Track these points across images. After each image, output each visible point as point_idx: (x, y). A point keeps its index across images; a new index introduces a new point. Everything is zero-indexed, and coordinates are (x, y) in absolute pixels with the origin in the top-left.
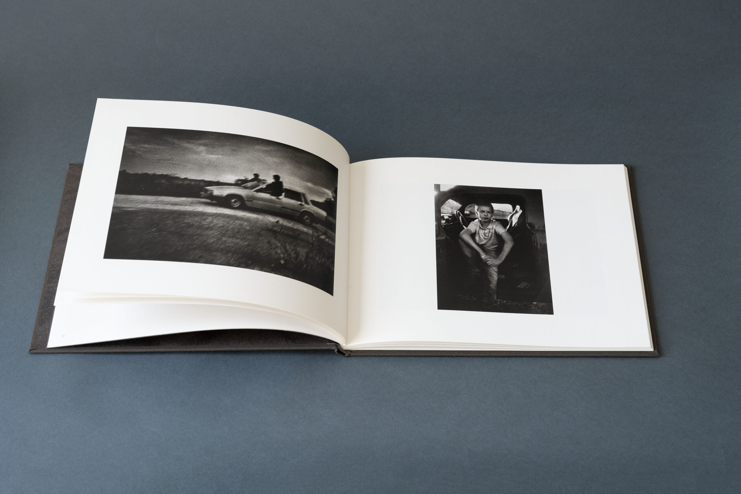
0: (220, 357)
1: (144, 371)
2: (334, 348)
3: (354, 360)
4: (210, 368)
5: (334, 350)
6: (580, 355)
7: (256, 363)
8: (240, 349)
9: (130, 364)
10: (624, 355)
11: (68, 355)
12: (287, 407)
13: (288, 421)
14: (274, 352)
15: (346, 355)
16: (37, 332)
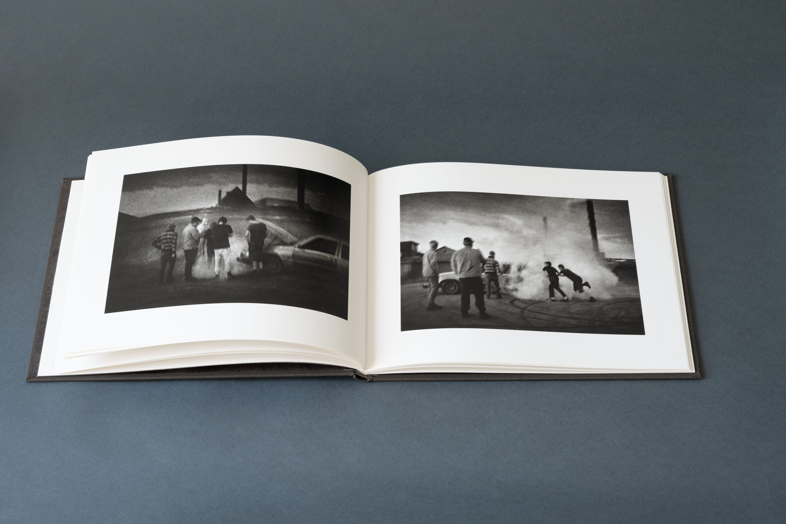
0: (232, 383)
1: (152, 399)
2: (352, 374)
3: (375, 387)
4: (222, 396)
5: (352, 377)
6: (618, 378)
7: (271, 390)
8: (251, 376)
9: (137, 392)
10: (665, 377)
11: (71, 383)
12: (304, 437)
13: (305, 451)
14: (289, 378)
15: (368, 380)
16: (35, 359)
